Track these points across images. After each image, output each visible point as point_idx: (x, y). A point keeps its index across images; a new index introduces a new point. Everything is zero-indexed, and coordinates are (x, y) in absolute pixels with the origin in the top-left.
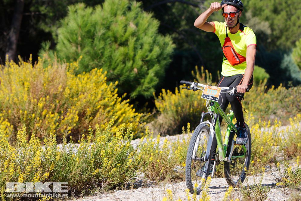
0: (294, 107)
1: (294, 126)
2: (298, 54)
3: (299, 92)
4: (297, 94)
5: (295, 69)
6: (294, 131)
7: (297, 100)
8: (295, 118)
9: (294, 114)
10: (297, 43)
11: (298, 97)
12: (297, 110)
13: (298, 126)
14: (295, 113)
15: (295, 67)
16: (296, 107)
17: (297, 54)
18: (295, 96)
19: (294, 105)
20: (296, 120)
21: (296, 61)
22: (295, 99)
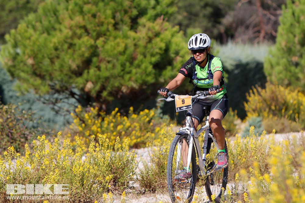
0: (5, 136)
1: (4, 165)
2: (9, 52)
3: (11, 112)
4: (9, 116)
5: (6, 77)
6: (4, 174)
7: (8, 125)
8: (5, 153)
9: (4, 147)
10: (7, 37)
11: (10, 120)
12: (8, 141)
13: (10, 165)
14: (5, 145)
15: (5, 74)
16: (8, 136)
17: (7, 54)
18: (5, 118)
19: (4, 134)
20: (7, 155)
21: (6, 64)
22: (5, 124)
